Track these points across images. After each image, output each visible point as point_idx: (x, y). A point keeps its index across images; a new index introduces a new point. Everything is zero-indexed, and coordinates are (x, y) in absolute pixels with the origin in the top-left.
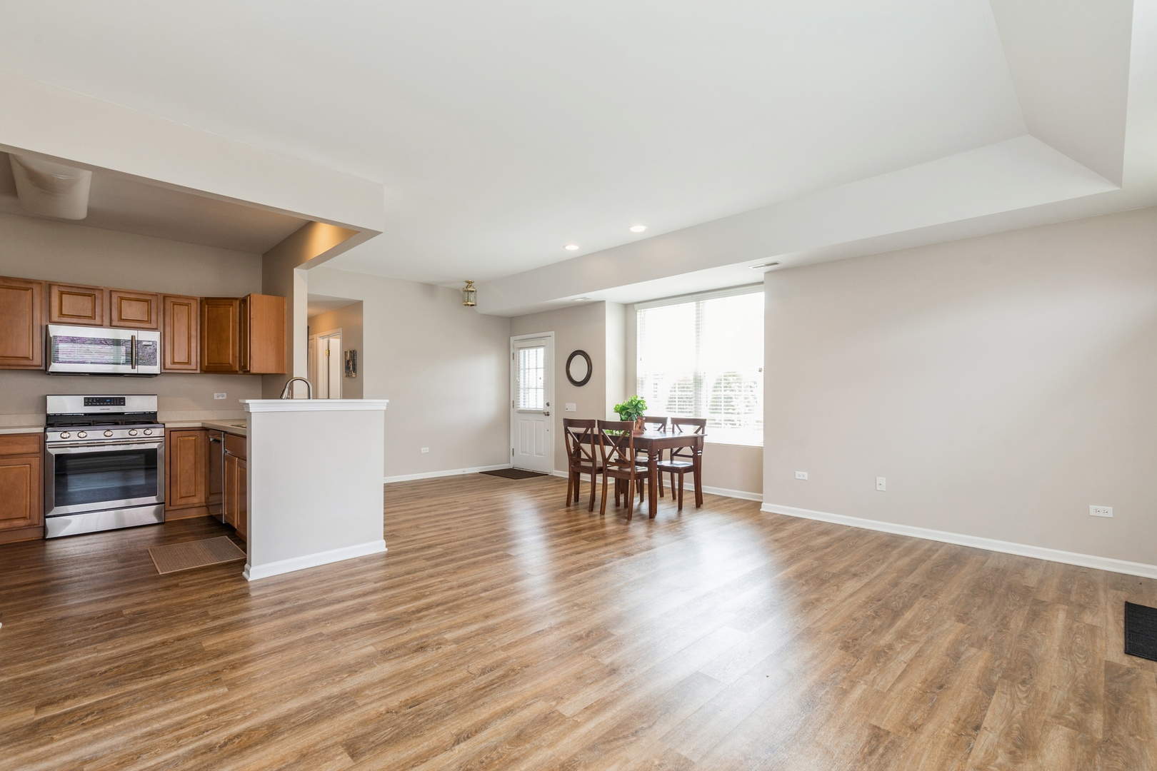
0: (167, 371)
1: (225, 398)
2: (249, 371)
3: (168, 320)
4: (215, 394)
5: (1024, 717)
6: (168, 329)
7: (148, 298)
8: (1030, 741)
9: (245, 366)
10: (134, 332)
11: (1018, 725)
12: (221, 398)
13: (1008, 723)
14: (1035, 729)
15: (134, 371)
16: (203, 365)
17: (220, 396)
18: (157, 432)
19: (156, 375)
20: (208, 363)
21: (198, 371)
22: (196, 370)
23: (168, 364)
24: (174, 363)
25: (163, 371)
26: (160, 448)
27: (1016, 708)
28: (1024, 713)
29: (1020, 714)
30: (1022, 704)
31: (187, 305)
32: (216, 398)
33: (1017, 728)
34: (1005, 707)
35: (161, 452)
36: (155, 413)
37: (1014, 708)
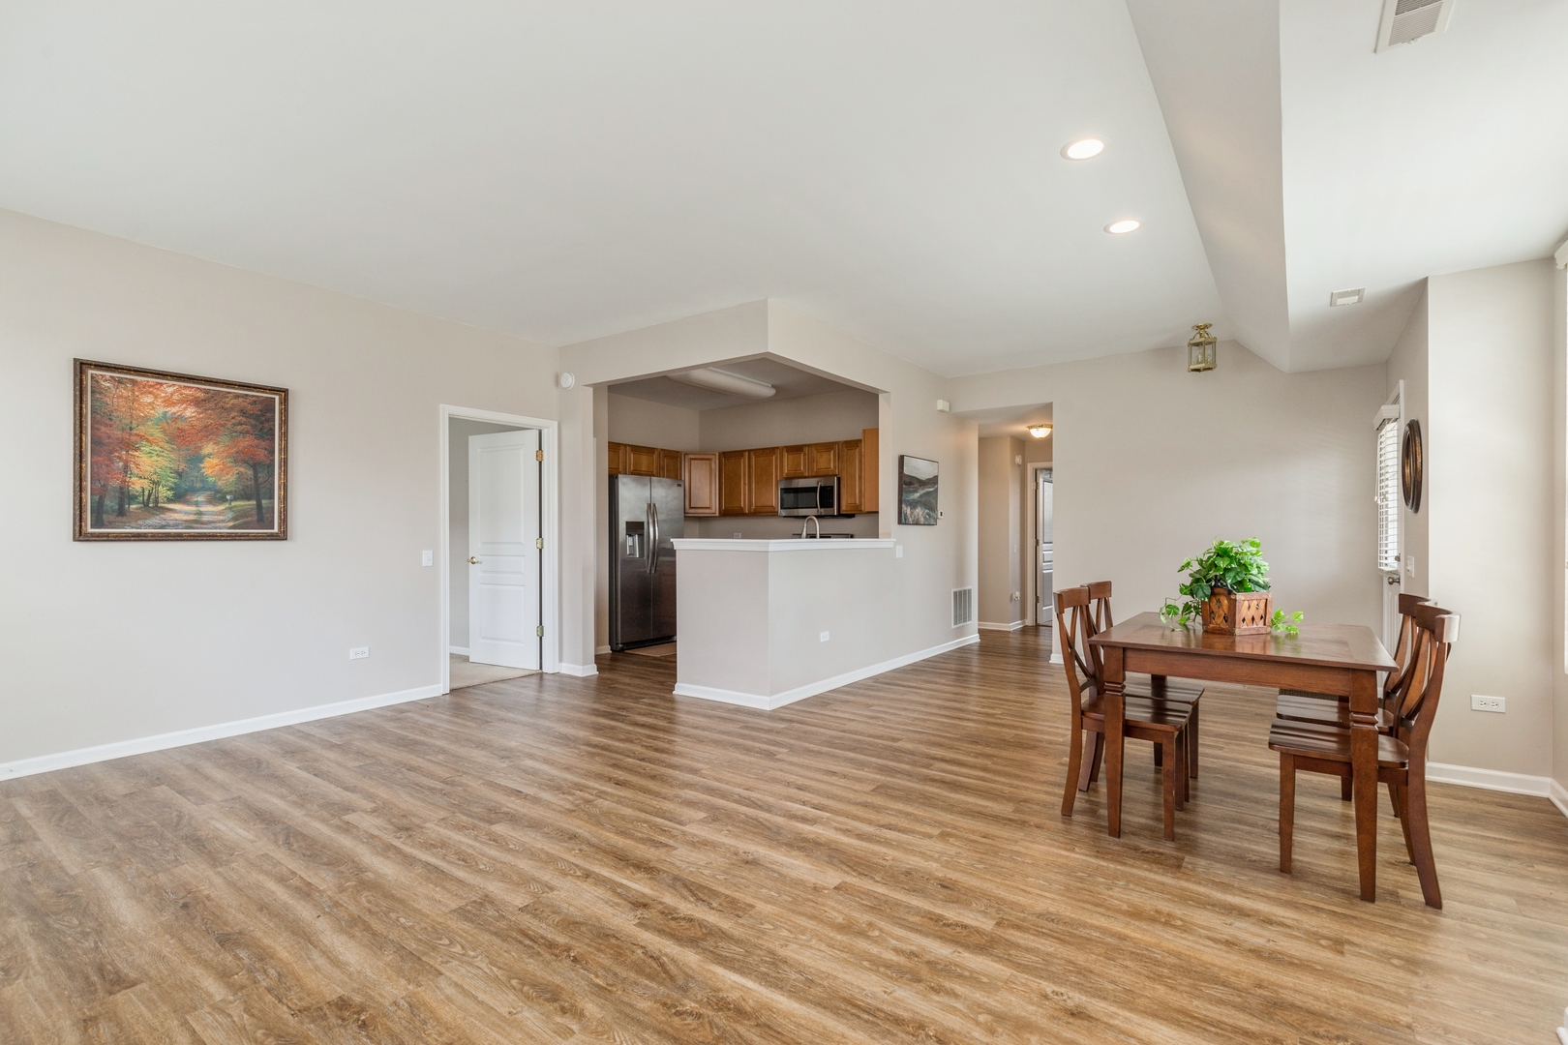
5: (253, 1015)
8: (295, 1036)
11: (261, 1031)
13: (248, 1039)
14: (281, 1018)
27: (232, 1013)
28: (247, 1011)
29: (245, 1016)
30: (230, 1002)
33: (264, 1034)
34: (220, 1024)
37: (230, 1016)
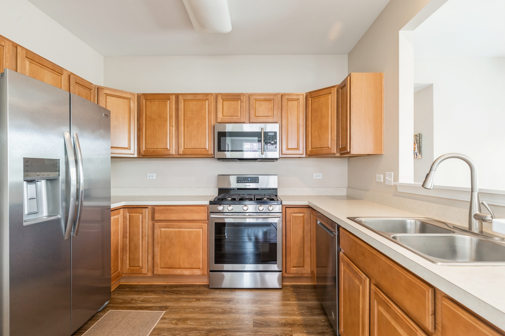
0: (284, 156)
1: (321, 177)
2: (349, 153)
3: (284, 114)
4: (315, 175)
6: (284, 121)
7: (271, 98)
9: (344, 148)
10: (262, 125)
12: (318, 178)
15: (264, 157)
16: (308, 150)
17: (317, 176)
18: (277, 208)
19: (277, 159)
20: (312, 148)
21: (304, 156)
22: (303, 154)
23: (285, 151)
24: (288, 149)
25: (281, 156)
26: (279, 223)
31: (297, 101)
32: (315, 177)
35: (279, 227)
36: (276, 189)
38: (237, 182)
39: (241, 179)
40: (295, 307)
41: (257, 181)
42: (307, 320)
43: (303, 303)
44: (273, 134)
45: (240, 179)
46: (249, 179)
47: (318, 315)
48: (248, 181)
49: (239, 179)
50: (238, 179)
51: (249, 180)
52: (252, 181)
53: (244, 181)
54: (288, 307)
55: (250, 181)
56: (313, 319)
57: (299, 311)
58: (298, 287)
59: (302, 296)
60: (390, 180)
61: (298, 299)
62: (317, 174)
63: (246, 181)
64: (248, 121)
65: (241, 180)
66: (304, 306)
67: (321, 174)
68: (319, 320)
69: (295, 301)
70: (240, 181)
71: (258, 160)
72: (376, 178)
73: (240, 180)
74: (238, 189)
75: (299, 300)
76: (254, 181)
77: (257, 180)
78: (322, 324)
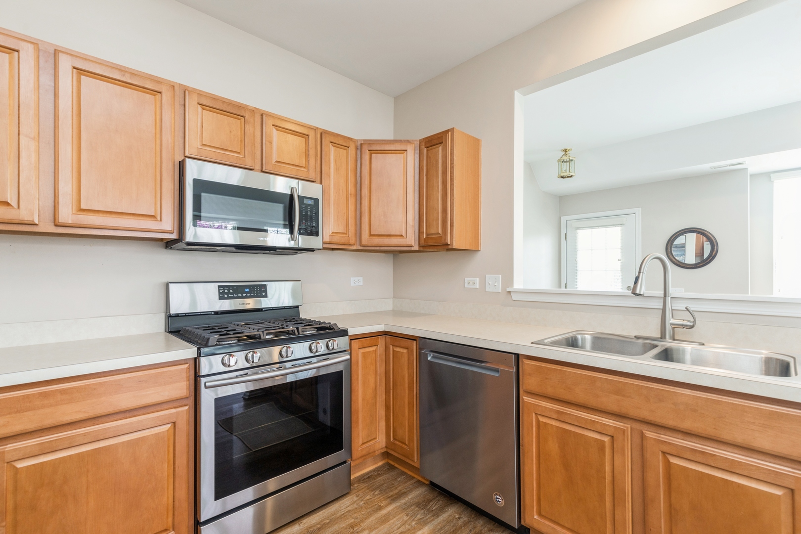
1: (361, 283)
2: (448, 246)
4: (352, 279)
7: (305, 132)
9: (438, 239)
12: (357, 284)
16: (363, 237)
17: (356, 281)
20: (371, 235)
21: (356, 247)
22: (354, 244)
23: (327, 236)
24: (333, 233)
31: (346, 148)
32: (352, 284)
36: (298, 307)
38: (220, 298)
39: (229, 290)
40: (401, 515)
41: (264, 294)
42: (439, 527)
43: (403, 501)
44: (311, 202)
45: (226, 291)
46: (247, 290)
47: (442, 510)
48: (244, 295)
49: (224, 290)
50: (221, 291)
51: (247, 293)
52: (254, 293)
53: (236, 296)
54: (391, 521)
55: (248, 295)
56: (444, 521)
57: (414, 520)
58: (369, 477)
59: (391, 491)
60: (495, 283)
61: (392, 498)
62: (357, 279)
63: (240, 295)
64: (258, 167)
65: (229, 293)
66: (411, 506)
67: (361, 279)
68: (451, 518)
69: (390, 504)
70: (226, 296)
71: (278, 250)
72: (465, 283)
73: (227, 294)
74: (216, 313)
75: (394, 499)
76: (257, 293)
77: (264, 292)
78: (461, 522)
